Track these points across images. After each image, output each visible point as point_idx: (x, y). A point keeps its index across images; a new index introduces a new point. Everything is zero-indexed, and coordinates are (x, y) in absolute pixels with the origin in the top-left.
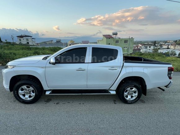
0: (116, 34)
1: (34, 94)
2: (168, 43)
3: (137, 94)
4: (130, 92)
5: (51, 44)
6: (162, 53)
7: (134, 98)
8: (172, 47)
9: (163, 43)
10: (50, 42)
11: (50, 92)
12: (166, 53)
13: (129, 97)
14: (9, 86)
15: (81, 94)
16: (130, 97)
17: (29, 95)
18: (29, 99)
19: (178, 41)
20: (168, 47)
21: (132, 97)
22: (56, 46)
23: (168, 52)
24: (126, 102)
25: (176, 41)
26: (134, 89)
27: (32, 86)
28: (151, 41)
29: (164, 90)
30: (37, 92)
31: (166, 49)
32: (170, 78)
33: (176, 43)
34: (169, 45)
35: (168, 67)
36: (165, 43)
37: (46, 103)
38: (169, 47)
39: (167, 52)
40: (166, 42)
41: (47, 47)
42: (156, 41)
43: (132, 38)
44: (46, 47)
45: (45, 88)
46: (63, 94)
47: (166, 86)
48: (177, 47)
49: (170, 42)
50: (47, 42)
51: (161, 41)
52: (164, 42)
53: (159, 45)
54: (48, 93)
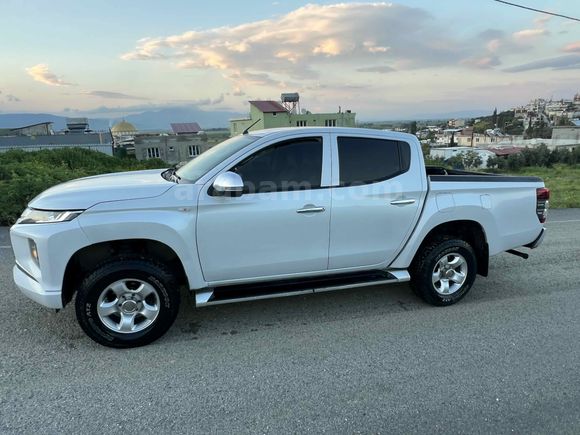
0: (294, 98)
1: (156, 308)
2: (450, 128)
3: (464, 274)
4: (447, 269)
5: (47, 137)
6: (442, 159)
7: (458, 286)
8: (464, 140)
9: (436, 130)
10: (39, 130)
11: (209, 295)
12: (453, 158)
13: (445, 285)
14: (60, 288)
15: (311, 291)
16: (448, 285)
17: (135, 313)
18: (135, 329)
19: (476, 121)
20: (452, 139)
21: (451, 283)
22: (71, 146)
23: (459, 156)
24: (437, 301)
25: (473, 120)
26: (457, 260)
27: (151, 278)
28: (400, 123)
29: (525, 256)
30: (167, 300)
31: (445, 146)
32: (542, 220)
33: (472, 128)
34: (453, 134)
35: (538, 190)
36: (444, 128)
37: (192, 335)
38: (455, 141)
39: (454, 154)
40: (444, 125)
41: (30, 150)
42: (415, 123)
43: (349, 112)
44: (27, 150)
45: (195, 282)
46: (255, 298)
47: (531, 245)
48: (478, 140)
49: (457, 124)
50: (26, 132)
51: (428, 123)
52: (438, 126)
53: (425, 136)
54: (202, 299)
